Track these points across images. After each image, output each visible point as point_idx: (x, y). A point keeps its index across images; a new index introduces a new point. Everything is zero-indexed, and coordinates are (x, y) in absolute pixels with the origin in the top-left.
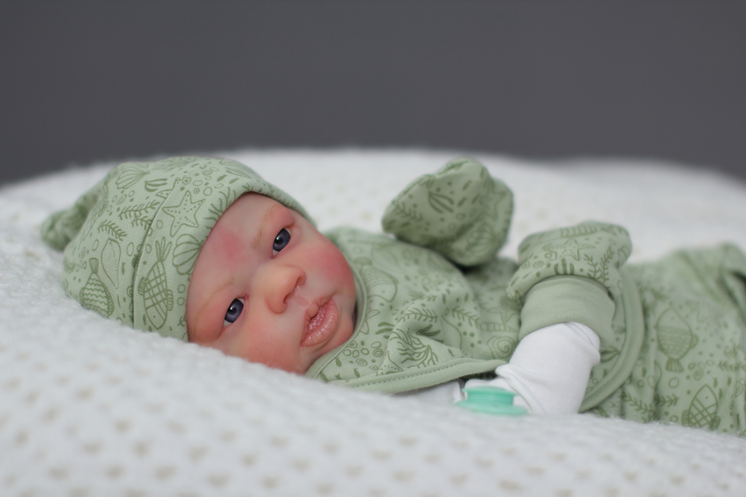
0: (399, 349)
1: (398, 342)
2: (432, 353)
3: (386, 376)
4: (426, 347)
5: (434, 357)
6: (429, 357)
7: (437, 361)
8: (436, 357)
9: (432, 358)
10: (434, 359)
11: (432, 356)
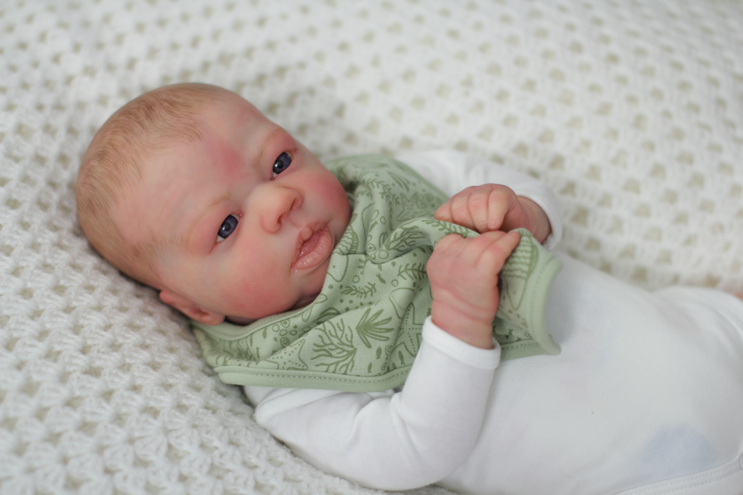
0: (315, 345)
1: (320, 336)
2: (352, 360)
3: (285, 372)
4: (352, 349)
5: (351, 364)
6: (346, 362)
7: (351, 370)
8: (353, 366)
9: (347, 365)
10: (350, 367)
11: (350, 363)
